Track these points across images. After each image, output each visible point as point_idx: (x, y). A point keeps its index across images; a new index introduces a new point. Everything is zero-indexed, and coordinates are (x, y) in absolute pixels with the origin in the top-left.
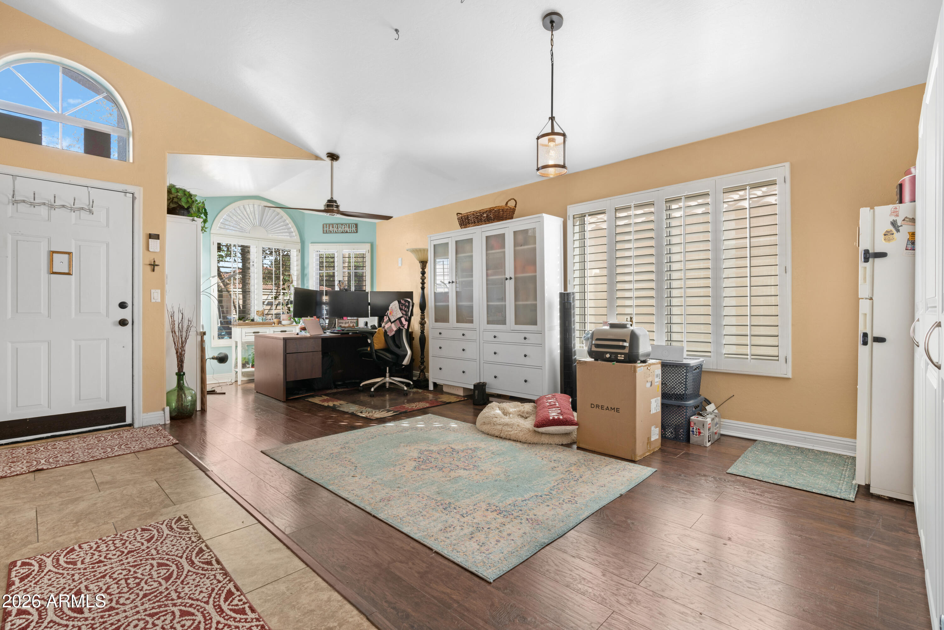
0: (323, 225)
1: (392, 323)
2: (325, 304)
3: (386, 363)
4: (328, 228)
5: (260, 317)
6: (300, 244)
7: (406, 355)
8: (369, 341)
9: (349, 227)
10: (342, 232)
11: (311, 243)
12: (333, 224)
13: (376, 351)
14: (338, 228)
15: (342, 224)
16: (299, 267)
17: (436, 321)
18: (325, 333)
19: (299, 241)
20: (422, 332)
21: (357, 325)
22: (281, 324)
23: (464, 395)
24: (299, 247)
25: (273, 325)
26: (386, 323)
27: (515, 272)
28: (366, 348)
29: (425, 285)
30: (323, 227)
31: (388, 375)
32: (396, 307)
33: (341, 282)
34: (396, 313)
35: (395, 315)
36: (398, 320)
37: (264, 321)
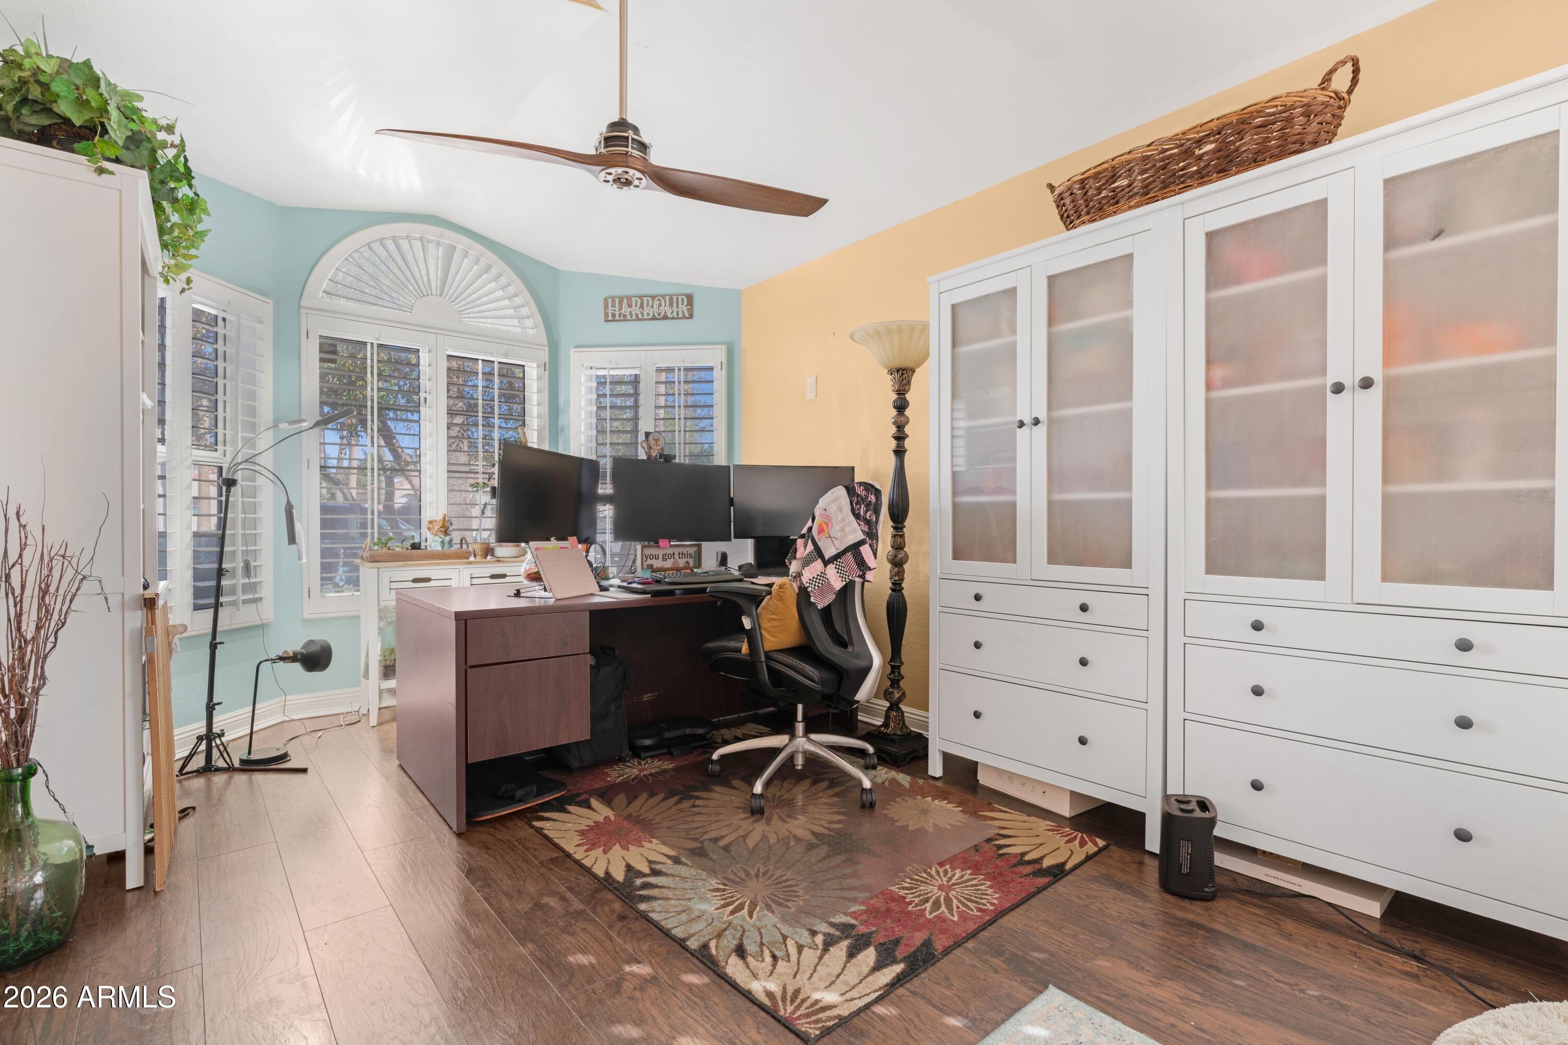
0: (606, 300)
1: (826, 563)
2: (607, 499)
3: (799, 692)
4: (617, 308)
5: (437, 538)
6: (547, 349)
7: (868, 669)
8: (747, 623)
9: (671, 305)
10: (654, 318)
11: (576, 347)
12: (629, 298)
13: (767, 654)
14: (642, 307)
15: (653, 297)
16: (545, 408)
17: (958, 554)
18: (603, 589)
19: (545, 341)
20: (897, 587)
21: (699, 564)
22: (493, 555)
23: (1073, 814)
24: (544, 355)
25: (472, 559)
26: (807, 562)
27: (1388, 360)
28: (733, 644)
29: (907, 443)
30: (606, 306)
31: (800, 727)
32: (840, 509)
33: (651, 438)
34: (843, 529)
35: (839, 535)
36: (849, 555)
37: (446, 546)
